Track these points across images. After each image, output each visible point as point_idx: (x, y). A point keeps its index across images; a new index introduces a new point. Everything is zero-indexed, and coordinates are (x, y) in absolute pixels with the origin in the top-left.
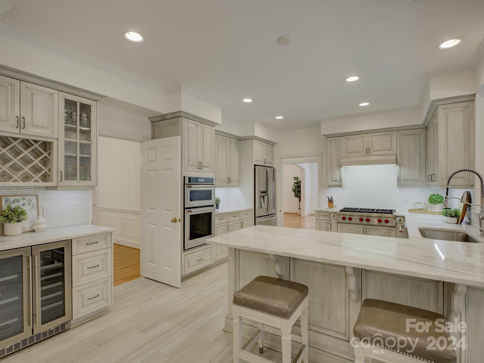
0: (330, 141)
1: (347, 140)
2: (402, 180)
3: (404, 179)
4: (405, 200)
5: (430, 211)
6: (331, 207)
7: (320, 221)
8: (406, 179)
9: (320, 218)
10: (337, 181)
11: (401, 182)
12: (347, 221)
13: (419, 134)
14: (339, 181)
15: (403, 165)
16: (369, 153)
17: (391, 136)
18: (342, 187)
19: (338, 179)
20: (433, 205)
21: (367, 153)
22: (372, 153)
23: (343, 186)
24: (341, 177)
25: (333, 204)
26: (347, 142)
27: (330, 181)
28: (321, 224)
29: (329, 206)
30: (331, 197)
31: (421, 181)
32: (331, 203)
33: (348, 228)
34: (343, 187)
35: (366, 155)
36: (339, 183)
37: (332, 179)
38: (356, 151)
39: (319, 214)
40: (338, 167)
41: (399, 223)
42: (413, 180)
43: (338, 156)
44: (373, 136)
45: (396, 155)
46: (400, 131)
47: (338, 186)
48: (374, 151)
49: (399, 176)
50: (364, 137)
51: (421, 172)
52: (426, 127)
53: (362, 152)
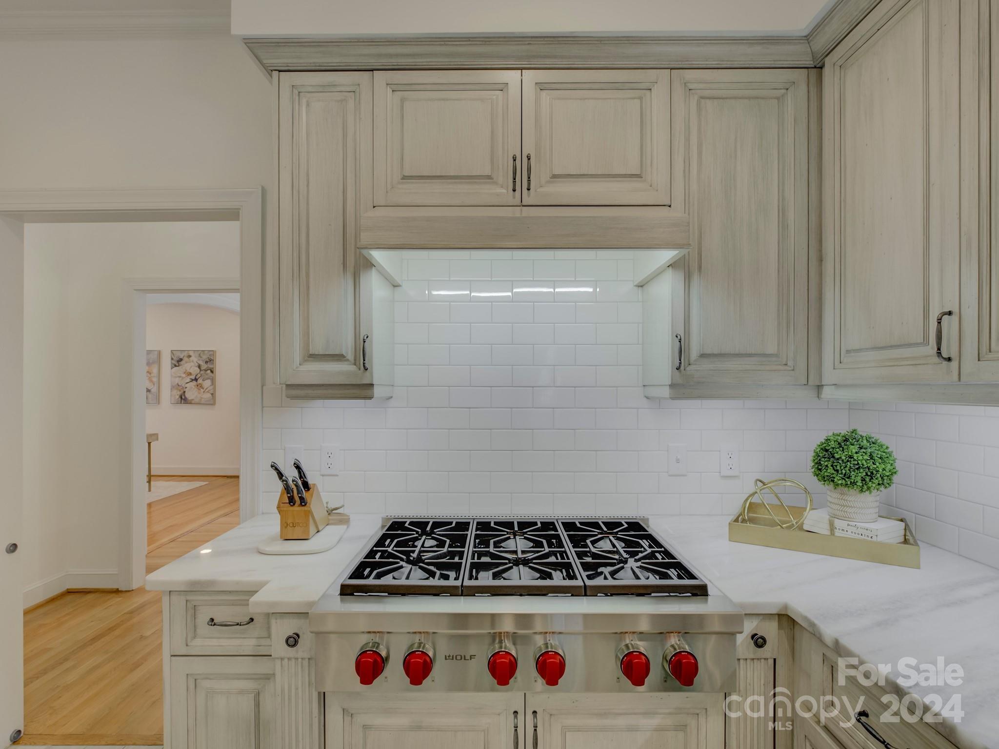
0: (297, 91)
1: (403, 100)
2: (694, 354)
3: (709, 351)
4: (678, 461)
5: (824, 527)
6: (298, 532)
7: (199, 666)
8: (717, 352)
9: (199, 645)
10: (339, 357)
11: (691, 367)
13: (778, 98)
14: (350, 356)
15: (700, 268)
16: (529, 189)
17: (641, 98)
18: (371, 398)
19: (347, 346)
21: (514, 190)
22: (543, 189)
23: (377, 391)
24: (363, 333)
25: (309, 513)
26: (402, 107)
27: (297, 359)
28: (207, 684)
29: (284, 525)
30: (298, 467)
31: (787, 365)
32: (296, 508)
34: (375, 395)
35: (511, 201)
36: (352, 368)
37: (306, 344)
39: (193, 610)
41: (753, 659)
42: (750, 355)
43: (343, 192)
44: (546, 86)
45: (670, 206)
46: (690, 75)
47: (348, 389)
48: (555, 176)
49: (681, 333)
50: (500, 87)
51: (788, 310)
52: (810, 63)
53: (489, 177)
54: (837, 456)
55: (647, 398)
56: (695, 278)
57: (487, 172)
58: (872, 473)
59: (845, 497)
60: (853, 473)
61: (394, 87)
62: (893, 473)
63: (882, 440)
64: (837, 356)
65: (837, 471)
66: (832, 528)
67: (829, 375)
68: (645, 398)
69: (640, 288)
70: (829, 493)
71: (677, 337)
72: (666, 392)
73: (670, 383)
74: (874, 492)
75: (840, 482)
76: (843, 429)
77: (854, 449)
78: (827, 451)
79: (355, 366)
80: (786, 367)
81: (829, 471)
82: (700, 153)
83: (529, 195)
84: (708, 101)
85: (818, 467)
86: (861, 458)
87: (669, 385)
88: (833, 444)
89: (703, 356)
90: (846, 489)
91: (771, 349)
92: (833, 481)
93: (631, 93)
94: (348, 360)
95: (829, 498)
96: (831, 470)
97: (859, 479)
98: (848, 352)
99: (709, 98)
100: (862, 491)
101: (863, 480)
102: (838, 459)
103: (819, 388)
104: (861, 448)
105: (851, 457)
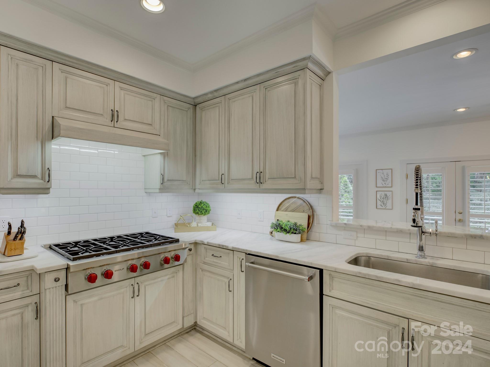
0: (12, 58)
1: (66, 77)
2: (166, 180)
4: (155, 213)
5: (196, 226)
8: (171, 179)
10: (34, 177)
11: (165, 183)
12: (100, 280)
13: (186, 111)
14: (40, 176)
15: (167, 155)
16: (117, 122)
17: (152, 101)
18: (48, 194)
20: (200, 217)
21: (111, 121)
22: (122, 123)
23: (52, 191)
25: (23, 243)
26: (66, 80)
31: (188, 183)
33: (95, 298)
34: (51, 193)
35: (110, 125)
36: (41, 181)
37: (16, 171)
38: (88, 110)
40: (37, 137)
41: (189, 255)
42: (180, 180)
43: (37, 107)
44: (123, 89)
45: (160, 135)
46: (165, 98)
47: (37, 190)
48: (125, 119)
49: (163, 173)
50: (107, 84)
51: (188, 169)
52: (193, 104)
53: (102, 115)
54: (199, 207)
55: (146, 193)
56: (166, 158)
57: (101, 113)
58: (206, 210)
59: (201, 217)
60: (203, 211)
61: (62, 71)
62: (210, 210)
63: (208, 202)
64: (200, 182)
65: (199, 211)
66: (197, 225)
67: (197, 186)
68: (145, 193)
69: (144, 157)
70: (196, 217)
71: (162, 174)
72: (158, 191)
73: (159, 188)
74: (207, 215)
75: (200, 213)
76: (200, 200)
77: (203, 205)
78: (197, 206)
79: (42, 181)
80: (187, 184)
81: (197, 211)
82: (168, 121)
83: (117, 124)
84: (170, 107)
85: (194, 211)
86: (204, 207)
87: (159, 189)
88: (198, 204)
89: (168, 180)
90: (201, 215)
91: (184, 179)
92: (198, 213)
93: (149, 99)
94: (38, 178)
95: (197, 218)
96: (198, 211)
97: (204, 212)
98: (202, 181)
99: (170, 106)
100: (204, 215)
101: (205, 212)
102: (199, 208)
103: (195, 189)
104: (204, 205)
105: (202, 207)
